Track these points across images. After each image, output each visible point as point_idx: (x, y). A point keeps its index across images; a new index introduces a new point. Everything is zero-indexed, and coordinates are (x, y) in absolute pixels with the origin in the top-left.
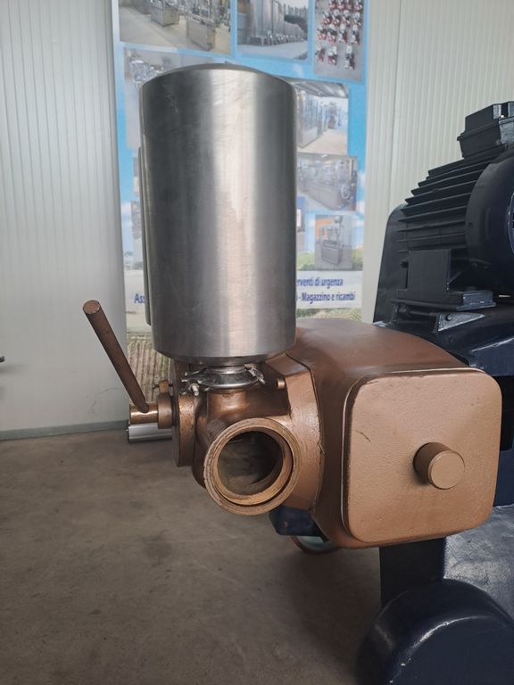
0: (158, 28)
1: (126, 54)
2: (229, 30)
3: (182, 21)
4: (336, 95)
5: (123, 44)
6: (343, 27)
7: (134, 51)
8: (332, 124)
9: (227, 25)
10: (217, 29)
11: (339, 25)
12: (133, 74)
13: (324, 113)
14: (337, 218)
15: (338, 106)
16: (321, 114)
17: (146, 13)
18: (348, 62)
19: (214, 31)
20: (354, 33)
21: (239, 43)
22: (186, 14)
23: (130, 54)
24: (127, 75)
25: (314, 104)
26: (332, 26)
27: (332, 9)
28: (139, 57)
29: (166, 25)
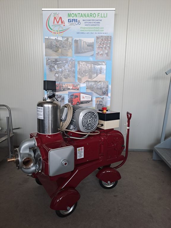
0: (54, 52)
1: (46, 59)
2: (72, 51)
3: (60, 50)
4: (102, 65)
5: (46, 57)
6: (104, 46)
7: (49, 58)
8: (101, 73)
9: (72, 49)
10: (69, 51)
11: (103, 45)
12: (48, 64)
13: (98, 70)
14: (102, 98)
15: (103, 67)
16: (97, 70)
17: (51, 49)
18: (106, 55)
19: (68, 51)
20: (108, 47)
21: (74, 54)
22: (61, 48)
23: (47, 59)
24: (47, 64)
25: (96, 68)
26: (101, 46)
27: (101, 41)
28: (50, 60)
29: (56, 51)
